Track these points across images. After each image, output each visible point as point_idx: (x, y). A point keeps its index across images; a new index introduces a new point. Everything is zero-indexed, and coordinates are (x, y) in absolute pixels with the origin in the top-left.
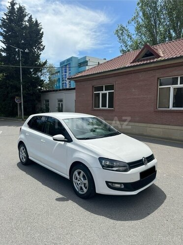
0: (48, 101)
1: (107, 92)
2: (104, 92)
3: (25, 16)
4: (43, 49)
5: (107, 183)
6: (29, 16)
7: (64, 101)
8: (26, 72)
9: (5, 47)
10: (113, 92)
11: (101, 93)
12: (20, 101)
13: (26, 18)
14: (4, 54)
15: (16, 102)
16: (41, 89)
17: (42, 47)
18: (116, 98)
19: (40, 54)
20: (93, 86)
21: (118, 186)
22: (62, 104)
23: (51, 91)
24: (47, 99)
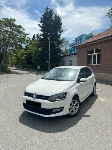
0: (64, 62)
1: (97, 54)
2: (95, 54)
3: (53, 14)
4: (62, 32)
6: (55, 14)
7: (73, 61)
8: (52, 46)
9: (42, 33)
10: (100, 54)
11: (92, 54)
12: (49, 62)
13: (54, 16)
14: (42, 37)
15: (47, 62)
16: (60, 55)
17: (61, 31)
18: (102, 58)
19: (61, 35)
20: (87, 51)
22: (71, 63)
23: (66, 56)
24: (64, 60)
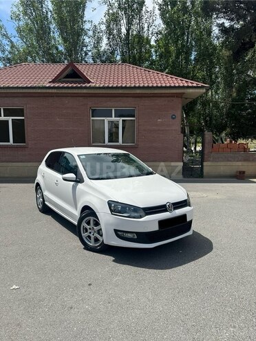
1: (10, 119)
5: (116, 231)
10: (23, 120)
18: (28, 129)
21: (130, 235)
